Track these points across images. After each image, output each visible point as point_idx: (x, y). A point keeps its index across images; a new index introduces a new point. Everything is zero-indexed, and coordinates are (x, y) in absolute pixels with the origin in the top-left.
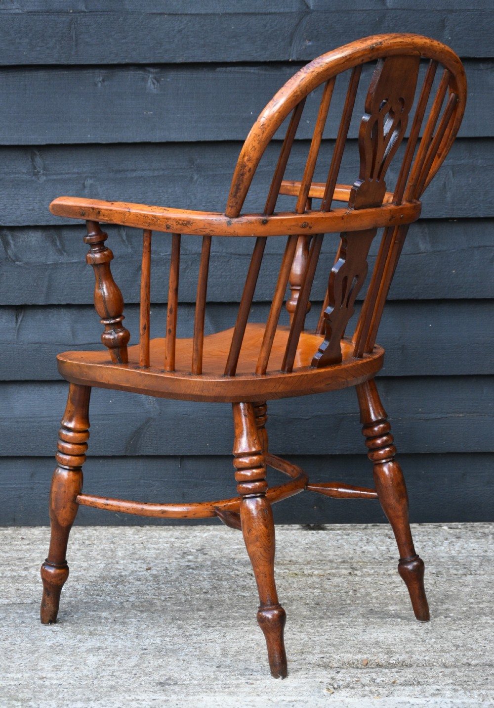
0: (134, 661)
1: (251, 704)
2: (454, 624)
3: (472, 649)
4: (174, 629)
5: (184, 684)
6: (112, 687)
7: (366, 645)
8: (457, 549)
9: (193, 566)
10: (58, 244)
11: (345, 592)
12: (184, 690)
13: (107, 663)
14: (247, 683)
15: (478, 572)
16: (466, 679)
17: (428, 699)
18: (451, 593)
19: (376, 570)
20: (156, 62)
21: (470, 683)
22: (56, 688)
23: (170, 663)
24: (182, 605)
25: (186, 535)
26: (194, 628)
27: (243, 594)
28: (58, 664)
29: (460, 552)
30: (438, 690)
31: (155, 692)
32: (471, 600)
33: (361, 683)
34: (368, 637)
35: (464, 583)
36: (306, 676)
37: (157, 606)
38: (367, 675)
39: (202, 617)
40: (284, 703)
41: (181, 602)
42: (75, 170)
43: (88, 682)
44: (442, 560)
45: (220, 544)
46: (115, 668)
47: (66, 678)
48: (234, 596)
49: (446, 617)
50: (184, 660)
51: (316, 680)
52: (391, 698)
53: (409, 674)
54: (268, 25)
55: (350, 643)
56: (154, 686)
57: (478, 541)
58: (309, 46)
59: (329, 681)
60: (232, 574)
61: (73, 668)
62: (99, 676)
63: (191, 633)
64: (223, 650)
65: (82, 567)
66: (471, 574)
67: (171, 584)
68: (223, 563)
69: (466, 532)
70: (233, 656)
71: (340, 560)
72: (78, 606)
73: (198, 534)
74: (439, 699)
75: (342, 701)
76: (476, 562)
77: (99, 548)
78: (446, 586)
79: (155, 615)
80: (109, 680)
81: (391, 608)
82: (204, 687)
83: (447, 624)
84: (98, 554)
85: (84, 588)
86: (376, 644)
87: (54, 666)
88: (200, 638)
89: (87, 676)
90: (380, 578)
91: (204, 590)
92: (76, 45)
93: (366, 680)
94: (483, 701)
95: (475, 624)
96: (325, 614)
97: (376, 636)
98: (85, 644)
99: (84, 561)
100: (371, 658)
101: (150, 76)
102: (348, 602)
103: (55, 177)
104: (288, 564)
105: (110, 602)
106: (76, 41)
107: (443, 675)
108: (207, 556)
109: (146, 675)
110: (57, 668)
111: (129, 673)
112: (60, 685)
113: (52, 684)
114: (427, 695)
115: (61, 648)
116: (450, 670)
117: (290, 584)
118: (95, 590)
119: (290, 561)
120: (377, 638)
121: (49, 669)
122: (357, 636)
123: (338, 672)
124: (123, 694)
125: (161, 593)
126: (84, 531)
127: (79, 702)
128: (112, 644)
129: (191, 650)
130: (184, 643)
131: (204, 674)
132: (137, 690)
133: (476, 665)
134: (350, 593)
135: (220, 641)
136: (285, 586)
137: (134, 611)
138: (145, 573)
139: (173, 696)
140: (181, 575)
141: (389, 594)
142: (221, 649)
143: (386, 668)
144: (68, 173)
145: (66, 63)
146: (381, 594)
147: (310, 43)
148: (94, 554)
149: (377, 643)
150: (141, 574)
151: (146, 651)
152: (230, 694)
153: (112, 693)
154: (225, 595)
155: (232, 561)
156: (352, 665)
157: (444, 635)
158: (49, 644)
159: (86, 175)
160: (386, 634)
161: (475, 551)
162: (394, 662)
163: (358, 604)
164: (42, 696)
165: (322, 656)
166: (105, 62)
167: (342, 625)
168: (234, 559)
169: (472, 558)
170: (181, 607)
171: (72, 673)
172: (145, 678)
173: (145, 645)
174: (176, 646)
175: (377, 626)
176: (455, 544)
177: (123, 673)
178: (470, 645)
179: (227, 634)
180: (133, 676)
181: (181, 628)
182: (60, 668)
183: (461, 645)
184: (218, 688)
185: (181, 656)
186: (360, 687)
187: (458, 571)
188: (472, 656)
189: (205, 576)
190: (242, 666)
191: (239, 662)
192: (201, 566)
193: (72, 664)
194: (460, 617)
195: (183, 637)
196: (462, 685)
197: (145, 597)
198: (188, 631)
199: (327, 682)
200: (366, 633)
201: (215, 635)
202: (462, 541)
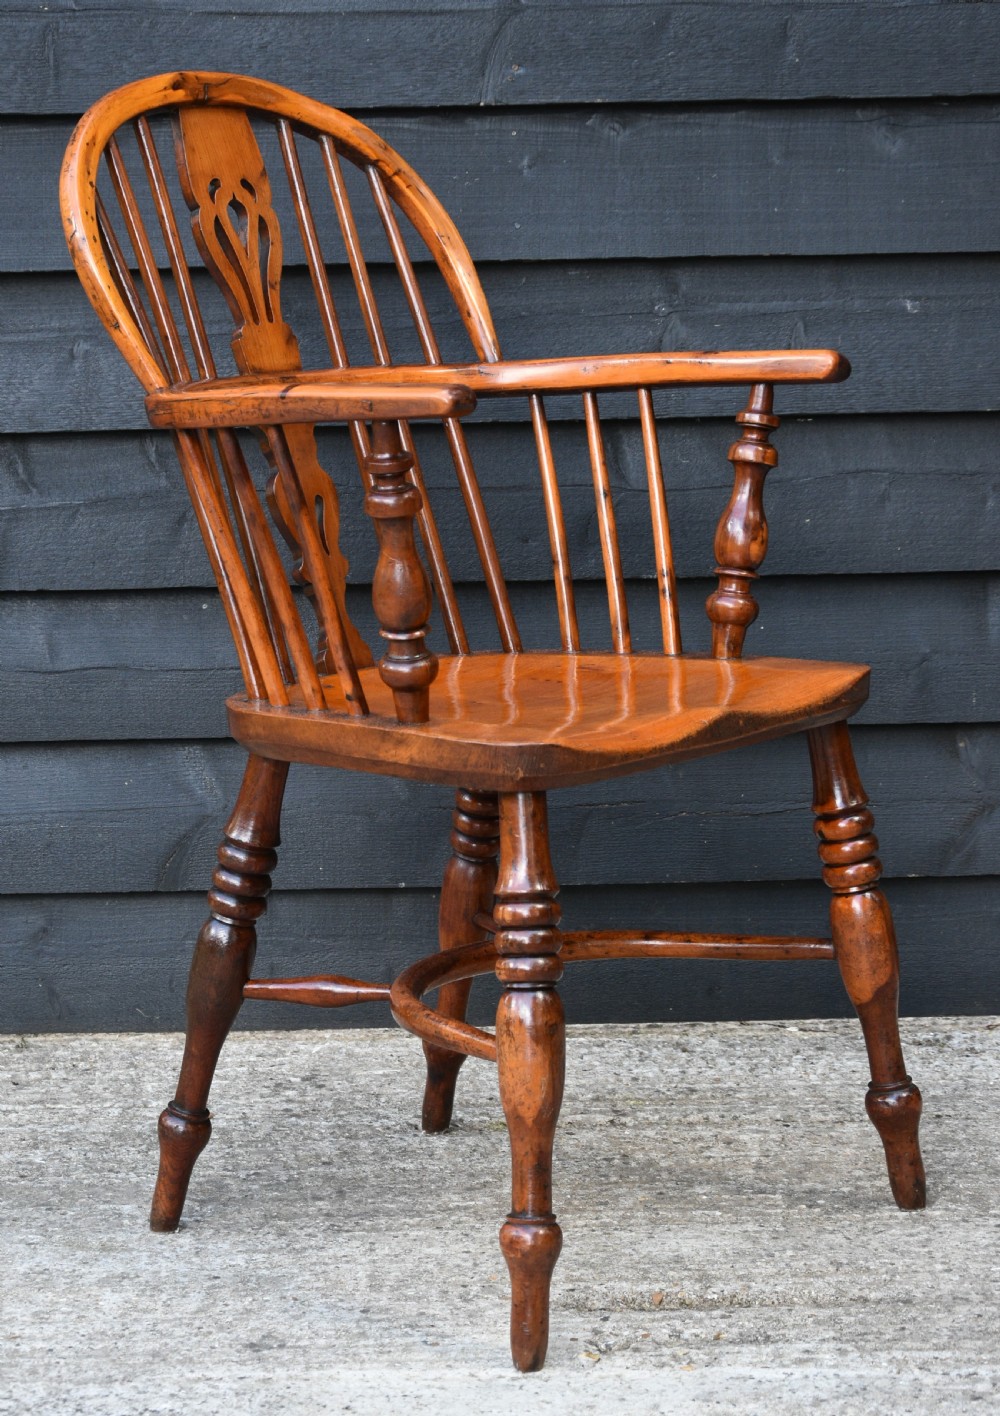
0: (194, 1302)
1: (438, 1384)
2: (828, 1219)
3: (868, 1268)
4: (270, 1237)
5: (300, 1347)
6: (155, 1354)
7: (657, 1264)
8: (819, 1071)
9: (297, 1111)
10: (21, 471)
11: (605, 1159)
12: (301, 1359)
13: (140, 1306)
14: (425, 1342)
16: (860, 1329)
17: (789, 1371)
18: (816, 1159)
19: (664, 1113)
21: (870, 1337)
22: (42, 1358)
23: (267, 1304)
24: (281, 1188)
25: (279, 1050)
26: (310, 1235)
27: (402, 1165)
28: (42, 1308)
29: (825, 1077)
30: (807, 1351)
31: (242, 1363)
32: (858, 1173)
33: (654, 1341)
34: (658, 1248)
35: (839, 1138)
37: (231, 1191)
38: (664, 1323)
39: (325, 1212)
40: (503, 1381)
41: (279, 1184)
42: (55, 324)
43: (106, 1344)
44: (793, 1093)
45: (347, 1066)
46: (159, 1315)
47: (61, 1337)
48: (385, 1170)
49: (810, 1207)
50: (295, 1299)
51: (563, 1334)
52: (715, 1369)
53: (747, 1320)
54: (439, 35)
55: (624, 1260)
56: (238, 1351)
58: (520, 76)
59: (589, 1336)
60: (376, 1125)
61: (74, 1316)
62: (126, 1332)
63: (303, 1245)
64: (371, 1277)
65: (74, 1115)
66: (852, 1121)
67: (256, 1147)
68: (357, 1104)
69: (836, 1037)
70: (393, 1289)
71: (590, 1096)
72: (72, 1192)
73: (302, 1047)
74: (810, 1370)
75: (619, 1376)
76: (859, 1096)
77: (107, 1076)
78: (806, 1144)
79: (229, 1210)
80: (148, 1340)
81: (698, 1190)
82: (339, 1352)
83: (813, 1220)
84: (105, 1089)
85: (82, 1157)
86: (676, 1262)
87: (35, 1314)
88: (325, 1254)
89: (103, 1333)
90: (672, 1130)
91: (324, 1159)
92: (57, 76)
93: (663, 1333)
94: (899, 1373)
95: (869, 1220)
96: (570, 1204)
97: (674, 1246)
98: (94, 1269)
99: (78, 1103)
100: (668, 1290)
102: (614, 1179)
103: (14, 338)
104: (487, 1105)
105: (137, 1185)
106: (57, 67)
107: (814, 1323)
108: (323, 1091)
109: (221, 1329)
110: (40, 1318)
111: (188, 1325)
112: (51, 1350)
113: (34, 1350)
114: (786, 1362)
115: (45, 1276)
116: (829, 1312)
117: (493, 1144)
118: (104, 1161)
119: (491, 1099)
120: (677, 1251)
121: (25, 1318)
122: (636, 1247)
123: (606, 1319)
124: (179, 1367)
125: (238, 1164)
126: (73, 1044)
127: (91, 1385)
128: (148, 1267)
129: (307, 1277)
130: (293, 1264)
131: (338, 1325)
132: (207, 1359)
133: (879, 1302)
134: (616, 1161)
135: (363, 1260)
136: (485, 1148)
139: (279, 1371)
140: (274, 1129)
141: (692, 1162)
142: (368, 1276)
143: (699, 1309)
144: (39, 331)
145: (35, 111)
146: (678, 1163)
147: (522, 71)
148: (97, 1088)
149: (678, 1260)
151: (217, 1282)
152: (392, 1364)
153: (155, 1366)
154: (367, 1168)
155: (374, 1100)
156: (632, 1304)
157: (809, 1242)
158: (22, 1269)
159: (76, 333)
160: (694, 1240)
161: (857, 1075)
162: (715, 1296)
163: (634, 1182)
164: (16, 1373)
165: (571, 1286)
167: (605, 1225)
168: (378, 1096)
169: (852, 1089)
170: (280, 1192)
171: (71, 1328)
172: (220, 1335)
173: (214, 1270)
174: (276, 1270)
175: (674, 1226)
176: (814, 1061)
177: (174, 1326)
178: (861, 1262)
179: (376, 1246)
180: (196, 1331)
181: (284, 1235)
182: (46, 1316)
183: (845, 1261)
184: (367, 1353)
185: (288, 1290)
186: (650, 1347)
187: (826, 1115)
188: (868, 1284)
189: (323, 1131)
190: (412, 1308)
191: (406, 1300)
192: (314, 1110)
193: (70, 1310)
194: (836, 1206)
195: (290, 1252)
196: (853, 1341)
197: (207, 1173)
198: (297, 1241)
199: (584, 1339)
200: (653, 1241)
201: (352, 1248)
202: (829, 1055)
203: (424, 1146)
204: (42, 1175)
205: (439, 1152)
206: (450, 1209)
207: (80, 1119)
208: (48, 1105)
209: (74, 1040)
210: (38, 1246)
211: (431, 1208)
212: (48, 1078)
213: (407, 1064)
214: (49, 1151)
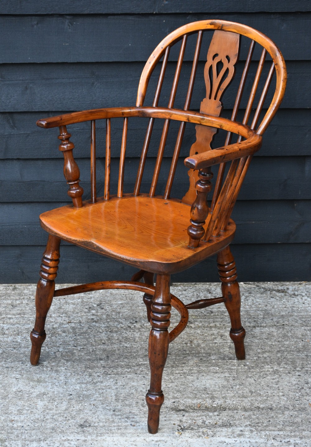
0: (64, 406)
1: (134, 443)
2: (250, 371)
3: (260, 394)
4: (87, 377)
5: (95, 426)
6: (53, 429)
7: (199, 391)
8: (249, 304)
9: (95, 319)
10: (11, 122)
12: (95, 432)
13: (49, 407)
14: (131, 425)
15: (262, 325)
16: (257, 421)
17: (236, 439)
19: (203, 323)
20: (70, 13)
21: (260, 425)
22: (20, 430)
23: (86, 407)
26: (98, 376)
27: (126, 345)
28: (20, 408)
29: (251, 307)
30: (241, 431)
31: (78, 433)
32: (259, 351)
33: (197, 425)
34: (200, 384)
35: (254, 334)
36: (165, 419)
37: (76, 356)
38: (200, 418)
39: (103, 365)
40: (153, 442)
41: (90, 353)
42: (21, 78)
43: (39, 424)
45: (110, 299)
46: (54, 411)
47: (26, 420)
48: (121, 347)
49: (244, 365)
50: (94, 405)
51: (171, 422)
52: (215, 438)
53: (225, 416)
55: (190, 389)
56: (77, 428)
57: (262, 295)
58: (166, 4)
59: (179, 423)
60: (119, 326)
61: (29, 411)
62: (45, 419)
63: (97, 380)
65: (30, 320)
66: (258, 326)
67: (83, 336)
68: (113, 317)
69: (254, 288)
70: (122, 401)
74: (242, 439)
75: (187, 441)
76: (261, 315)
79: (75, 364)
80: (51, 422)
81: (212, 357)
82: (106, 429)
83: (245, 372)
87: (18, 410)
88: (103, 385)
89: (38, 419)
90: (205, 331)
91: (103, 341)
93: (200, 422)
94: (267, 441)
95: (261, 372)
96: (174, 363)
97: (204, 383)
98: (35, 390)
100: (202, 403)
101: (67, 21)
102: (188, 352)
103: (8, 82)
105: (48, 352)
107: (244, 418)
108: (103, 311)
109: (72, 418)
110: (20, 412)
111: (63, 416)
112: (23, 426)
113: (18, 426)
114: (235, 436)
115: (21, 393)
116: (248, 413)
120: (205, 385)
121: (15, 412)
122: (194, 383)
123: (184, 416)
124: (60, 435)
125: (78, 344)
126: (29, 287)
127: (34, 442)
128: (51, 390)
129: (97, 395)
130: (93, 389)
131: (106, 417)
132: (68, 431)
133: (263, 409)
134: (189, 344)
135: (114, 388)
137: (62, 360)
138: (67, 325)
139: (89, 437)
140: (88, 328)
141: (211, 345)
142: (115, 395)
143: (211, 411)
144: (17, 80)
146: (206, 345)
147: (167, 2)
149: (205, 389)
150: (65, 326)
151: (71, 396)
152: (122, 434)
153: (53, 434)
154: (115, 346)
155: (118, 315)
156: (192, 408)
157: (244, 382)
158: (14, 390)
159: (27, 81)
160: (210, 380)
161: (260, 306)
162: (216, 405)
163: (193, 354)
164: (12, 436)
165: (174, 401)
166: (39, 13)
167: (184, 373)
168: (119, 313)
169: (259, 312)
170: (90, 356)
171: (29, 416)
172: (72, 421)
173: (70, 391)
174: (89, 391)
175: (205, 374)
176: (248, 299)
177: (58, 417)
178: (258, 391)
179: (118, 381)
180: (65, 419)
181: (91, 376)
182: (21, 411)
183: (254, 391)
184: (114, 430)
185: (92, 401)
186: (196, 428)
187: (250, 324)
188: (260, 401)
189: (103, 329)
190: (127, 409)
191: (126, 406)
192: (100, 319)
193: (28, 409)
194: (252, 365)
195: (92, 384)
196: (255, 426)
197: (69, 348)
198: (95, 379)
199: (177, 424)
200: (198, 380)
201: (110, 382)
202: (252, 296)
203: (132, 336)
204: (20, 347)
205: (137, 339)
206: (140, 365)
207: (31, 322)
208: (22, 316)
209: (30, 286)
210: (19, 380)
211: (134, 364)
212: (22, 303)
213: (128, 298)
214: (22, 337)
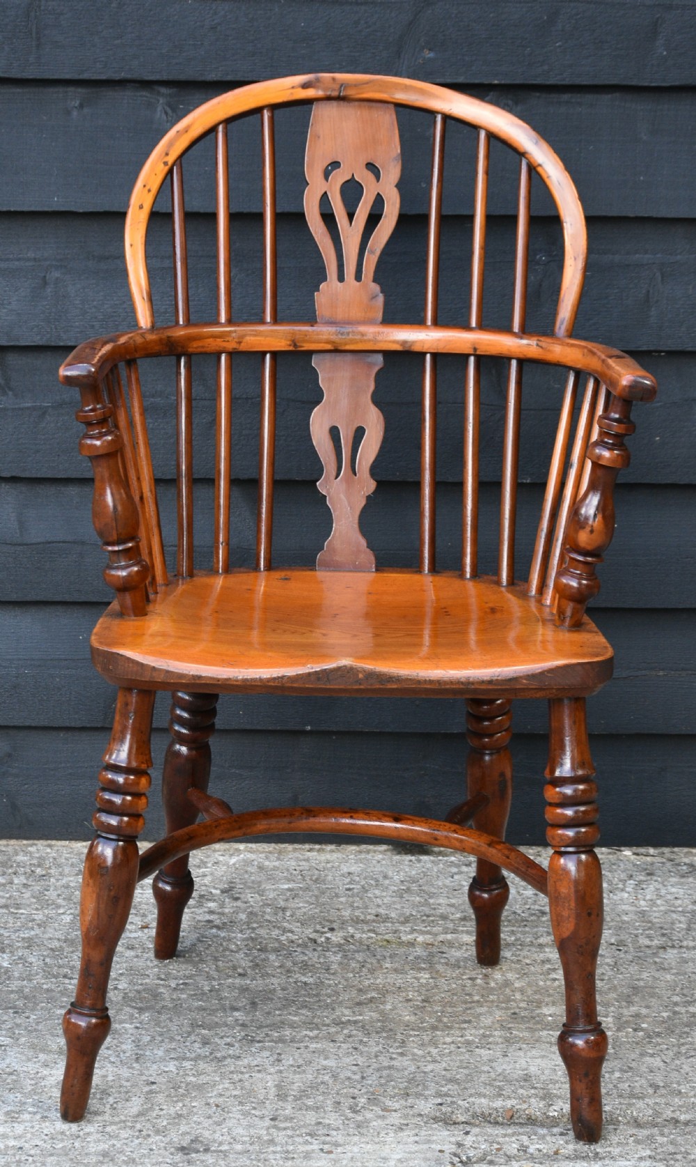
0: (135, 1106)
2: (650, 1042)
3: (680, 1092)
4: (197, 1045)
5: (221, 1151)
6: (105, 1154)
7: (509, 1082)
8: (648, 897)
9: (218, 922)
11: (470, 979)
12: (222, 1163)
14: (322, 1150)
15: (685, 943)
16: (671, 1149)
18: (642, 983)
19: (519, 935)
20: (171, 78)
21: (679, 1157)
22: (14, 1155)
23: (195, 1110)
24: (205, 998)
25: (201, 860)
26: (228, 1044)
27: (304, 979)
28: (13, 1108)
29: (653, 903)
32: (676, 999)
33: (506, 1155)
34: (511, 1066)
35: (662, 963)
36: (417, 1139)
37: (164, 999)
38: (514, 1139)
39: (241, 1022)
41: (203, 994)
42: (31, 255)
43: (65, 1144)
44: (625, 918)
45: (259, 879)
47: (29, 1135)
48: (290, 983)
49: (635, 1030)
50: (217, 1106)
51: (432, 1146)
54: (362, 22)
55: (483, 1078)
56: (172, 1154)
57: (682, 880)
58: (430, 59)
59: (453, 1148)
60: (283, 938)
61: (38, 1116)
63: (223, 1053)
64: (279, 1087)
65: (34, 920)
66: (673, 947)
68: (267, 917)
69: (663, 863)
70: (296, 1099)
71: (458, 916)
72: (34, 996)
73: (221, 858)
76: (680, 922)
77: (60, 883)
78: (634, 969)
79: (163, 1017)
80: (99, 1141)
81: (546, 1011)
82: (253, 1157)
83: (637, 1044)
84: (59, 895)
85: (41, 963)
86: (525, 1080)
87: (7, 1113)
88: (241, 1063)
89: (63, 1133)
90: (525, 953)
91: (240, 970)
92: (38, 46)
93: (513, 1148)
95: (683, 1044)
96: (440, 1021)
97: (524, 1065)
99: (37, 909)
100: (518, 1107)
101: (161, 101)
102: (476, 998)
104: (374, 921)
106: (38, 39)
107: (634, 1141)
108: (239, 903)
109: (158, 1132)
110: (12, 1117)
111: (131, 1128)
112: (21, 1148)
113: (7, 1147)
115: (14, 1077)
116: (646, 1132)
117: (378, 961)
118: (60, 967)
119: (377, 916)
120: (526, 1069)
122: (494, 1064)
123: (467, 1133)
125: (169, 974)
126: (31, 850)
129: (227, 1085)
130: (215, 1072)
131: (252, 1131)
132: (146, 1160)
133: (687, 1123)
134: (479, 981)
135: (272, 1070)
136: (372, 964)
137: (128, 1009)
138: (140, 934)
140: (199, 940)
141: (541, 983)
142: (276, 1086)
143: (542, 1125)
144: (19, 260)
145: (19, 76)
146: (529, 984)
147: (431, 55)
148: (52, 894)
149: (527, 1078)
150: (133, 935)
151: (154, 1087)
154: (275, 981)
155: (280, 914)
156: (488, 1119)
157: (633, 1065)
159: (48, 263)
160: (540, 1060)
161: (679, 902)
162: (556, 1114)
163: (492, 1001)
165: (439, 1101)
166: (85, 76)
167: (468, 1043)
168: (284, 910)
169: (674, 916)
170: (204, 1002)
171: (37, 1127)
172: (157, 1138)
173: (151, 1076)
174: (201, 1077)
175: (524, 1046)
176: (644, 886)
177: (120, 1129)
178: (675, 1085)
179: (283, 1056)
180: (137, 1134)
181: (207, 1044)
182: (17, 1116)
183: (662, 1084)
184: (275, 1159)
185: (211, 1097)
186: (502, 1160)
187: (652, 940)
188: (680, 1106)
189: (239, 943)
190: (311, 1117)
191: (306, 1110)
192: (231, 922)
193: (35, 1110)
194: (657, 1030)
195: (212, 1060)
196: (665, 1160)
197: (144, 981)
198: (219, 1050)
199: (449, 1151)
200: (507, 1059)
201: (263, 1058)
202: (656, 881)
203: (322, 960)
204: (9, 978)
205: (334, 967)
206: (343, 1023)
207: (38, 925)
208: (12, 910)
209: (31, 845)
210: (7, 1048)
211: (327, 1021)
212: (11, 883)
213: (308, 878)
214: (13, 955)
